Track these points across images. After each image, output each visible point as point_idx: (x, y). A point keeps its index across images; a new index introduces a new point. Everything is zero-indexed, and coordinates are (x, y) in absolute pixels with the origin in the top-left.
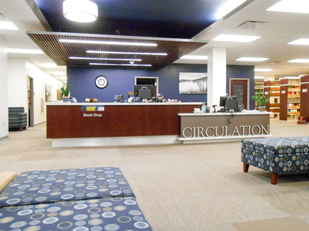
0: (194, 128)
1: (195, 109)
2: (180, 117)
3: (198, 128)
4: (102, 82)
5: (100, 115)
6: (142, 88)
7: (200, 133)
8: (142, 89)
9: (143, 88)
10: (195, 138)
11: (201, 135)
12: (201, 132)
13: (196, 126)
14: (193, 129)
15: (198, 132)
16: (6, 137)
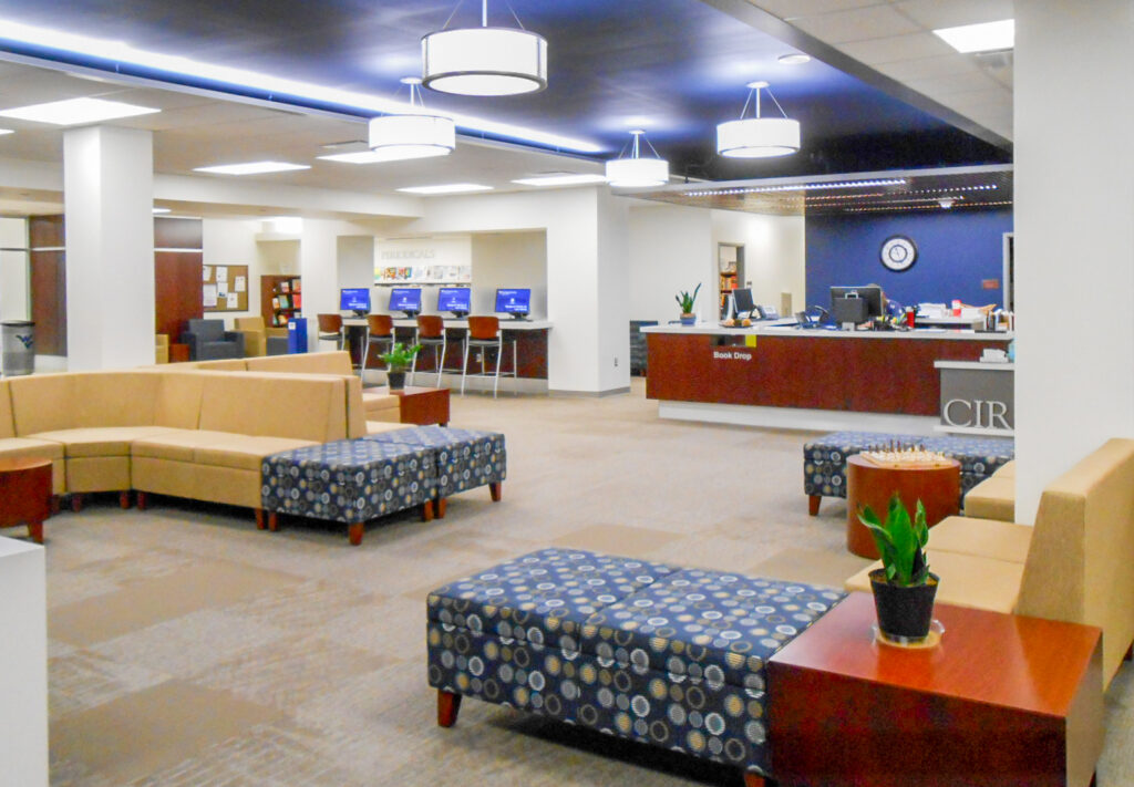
0: (979, 403)
1: (986, 351)
2: (939, 370)
3: (991, 404)
4: (898, 254)
5: (748, 357)
6: (846, 295)
7: (995, 419)
8: (846, 297)
9: (849, 296)
10: (978, 430)
11: (997, 424)
12: (1000, 416)
13: (984, 398)
14: (974, 405)
15: (991, 415)
16: (626, 390)
